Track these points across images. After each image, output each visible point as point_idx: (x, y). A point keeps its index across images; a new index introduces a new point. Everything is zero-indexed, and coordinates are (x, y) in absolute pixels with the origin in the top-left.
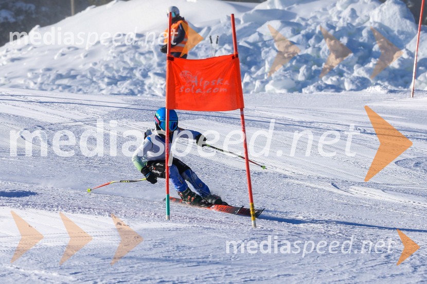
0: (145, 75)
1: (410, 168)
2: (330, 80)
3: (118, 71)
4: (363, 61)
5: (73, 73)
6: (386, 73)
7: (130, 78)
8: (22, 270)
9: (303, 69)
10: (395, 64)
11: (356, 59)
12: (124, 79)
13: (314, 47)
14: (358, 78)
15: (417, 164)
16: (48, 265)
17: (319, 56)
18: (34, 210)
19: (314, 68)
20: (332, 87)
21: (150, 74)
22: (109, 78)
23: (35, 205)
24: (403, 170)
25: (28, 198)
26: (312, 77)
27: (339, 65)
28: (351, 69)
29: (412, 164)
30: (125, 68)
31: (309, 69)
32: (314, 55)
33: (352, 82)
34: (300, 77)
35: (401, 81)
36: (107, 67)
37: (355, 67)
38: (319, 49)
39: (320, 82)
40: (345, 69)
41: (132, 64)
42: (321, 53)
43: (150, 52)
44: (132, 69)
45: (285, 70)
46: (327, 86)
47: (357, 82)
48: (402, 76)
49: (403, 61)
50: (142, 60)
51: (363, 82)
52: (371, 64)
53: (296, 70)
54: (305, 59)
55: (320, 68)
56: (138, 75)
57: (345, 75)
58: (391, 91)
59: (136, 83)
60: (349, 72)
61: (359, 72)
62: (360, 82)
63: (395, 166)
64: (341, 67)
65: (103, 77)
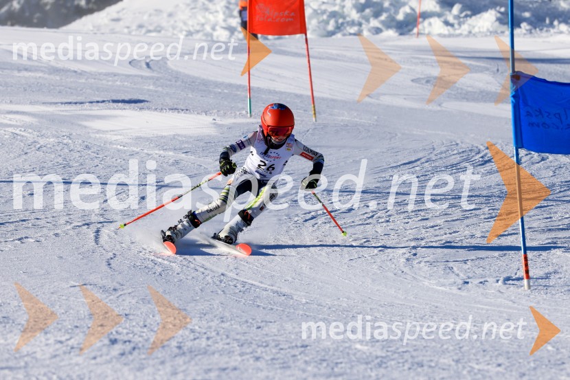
0: (214, 29)
1: (423, 84)
2: (353, 30)
3: (193, 26)
4: (376, 15)
5: (159, 29)
6: (394, 24)
7: (202, 31)
8: (146, 151)
9: (332, 22)
10: (400, 17)
11: (372, 14)
12: (198, 32)
13: (340, 5)
14: (373, 28)
15: (428, 82)
16: (165, 148)
17: (343, 12)
18: (149, 112)
19: (340, 21)
20: (355, 34)
21: (218, 28)
22: (186, 31)
23: (149, 109)
24: (418, 85)
25: (142, 104)
26: (339, 28)
27: (359, 18)
28: (368, 21)
29: (424, 82)
30: (198, 24)
31: (337, 22)
32: (340, 11)
33: (369, 30)
34: (331, 27)
35: (406, 29)
36: (185, 23)
37: (371, 19)
38: (344, 7)
39: (345, 32)
40: (363, 21)
41: (203, 21)
42: (345, 10)
43: (217, 12)
44: (203, 25)
45: (319, 23)
46: (351, 34)
47: (373, 31)
48: (407, 26)
49: (407, 15)
50: (211, 17)
51: (378, 31)
52: (383, 17)
53: (327, 23)
54: (334, 15)
55: (345, 21)
56: (208, 28)
57: (364, 26)
58: (401, 34)
59: (207, 35)
60: (366, 23)
61: (374, 23)
62: (376, 31)
63: (411, 83)
64: (361, 20)
65: (181, 31)
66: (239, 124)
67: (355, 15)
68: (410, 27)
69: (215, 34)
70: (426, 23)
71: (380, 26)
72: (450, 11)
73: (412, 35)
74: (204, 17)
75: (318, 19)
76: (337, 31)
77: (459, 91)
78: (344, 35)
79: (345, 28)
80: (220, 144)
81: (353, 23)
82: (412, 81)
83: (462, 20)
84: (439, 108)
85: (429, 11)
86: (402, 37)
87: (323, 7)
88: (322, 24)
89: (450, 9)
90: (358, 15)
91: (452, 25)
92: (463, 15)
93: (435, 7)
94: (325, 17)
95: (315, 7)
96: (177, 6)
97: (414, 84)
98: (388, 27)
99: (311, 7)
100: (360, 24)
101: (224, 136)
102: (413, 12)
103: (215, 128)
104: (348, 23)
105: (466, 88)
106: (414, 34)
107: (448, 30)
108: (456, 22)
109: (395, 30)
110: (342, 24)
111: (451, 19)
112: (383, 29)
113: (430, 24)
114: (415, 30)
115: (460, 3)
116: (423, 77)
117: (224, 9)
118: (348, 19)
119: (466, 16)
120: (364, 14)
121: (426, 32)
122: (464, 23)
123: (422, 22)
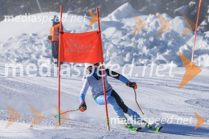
0: (38, 57)
1: (193, 104)
2: (144, 61)
3: (22, 55)
4: (162, 51)
6: (175, 58)
7: (30, 58)
9: (128, 55)
11: (158, 50)
13: (134, 43)
15: (197, 103)
17: (137, 48)
19: (134, 54)
21: (41, 56)
22: (17, 58)
24: (190, 105)
27: (149, 53)
28: (155, 55)
29: (194, 103)
30: (26, 53)
31: (131, 55)
32: (134, 47)
33: (156, 62)
34: (126, 59)
36: (16, 52)
37: (158, 54)
38: (137, 44)
39: (138, 62)
40: (152, 55)
41: (30, 51)
42: (138, 46)
43: (41, 44)
44: (30, 54)
45: (118, 55)
46: (142, 65)
47: (158, 62)
49: (185, 51)
50: (36, 48)
52: (167, 53)
53: (124, 56)
54: (129, 49)
55: (138, 55)
56: (34, 57)
57: (152, 59)
58: (179, 66)
59: (33, 61)
60: (154, 57)
61: (160, 57)
62: (161, 63)
63: (185, 103)
65: (14, 58)
66: (50, 130)
67: (145, 50)
69: (39, 61)
70: (199, 58)
71: (164, 59)
74: (31, 48)
75: (117, 53)
78: (137, 65)
79: (138, 60)
81: (144, 56)
82: (185, 101)
85: (202, 49)
86: (180, 68)
87: (122, 44)
90: (148, 50)
95: (116, 43)
96: (11, 38)
97: (187, 104)
98: (171, 60)
99: (112, 43)
100: (149, 58)
102: (189, 49)
103: (32, 132)
104: (140, 55)
112: (166, 61)
113: (202, 59)
116: (194, 99)
117: (47, 42)
118: (140, 53)
120: (152, 50)
121: (199, 65)
123: (196, 57)
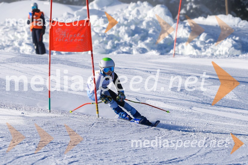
0: (20, 44)
1: (178, 92)
3: (5, 42)
4: (143, 39)
6: (156, 46)
7: (12, 46)
9: (110, 43)
10: (161, 41)
11: (139, 38)
12: (8, 46)
13: (116, 30)
14: (140, 48)
15: (181, 90)
17: (118, 36)
19: (116, 42)
20: (126, 53)
21: (23, 44)
24: (174, 93)
27: (130, 40)
28: (136, 43)
30: (9, 40)
31: (113, 43)
32: (116, 35)
33: (137, 50)
34: (108, 47)
35: (164, 51)
37: (139, 42)
38: (119, 32)
39: (119, 50)
40: (133, 43)
41: (13, 38)
42: (120, 34)
43: (23, 32)
44: (13, 41)
45: (100, 43)
46: (123, 52)
47: (140, 50)
48: (165, 48)
50: (19, 36)
51: (144, 51)
52: (148, 41)
53: (106, 43)
54: (111, 37)
55: (119, 42)
56: (16, 44)
57: (133, 46)
58: (161, 54)
59: (15, 49)
60: (136, 45)
61: (141, 45)
62: (142, 51)
64: (131, 42)
66: (41, 117)
67: (127, 38)
68: (168, 49)
69: (21, 48)
70: (180, 46)
71: (145, 47)
72: (198, 38)
73: (170, 55)
74: (13, 35)
75: (99, 41)
76: (113, 49)
77: (205, 98)
78: (118, 53)
79: (119, 48)
80: (27, 132)
81: (125, 44)
83: (207, 45)
84: (190, 111)
85: (182, 37)
86: (162, 56)
87: (103, 32)
88: (103, 44)
89: (198, 36)
90: (130, 38)
91: (200, 49)
92: (207, 41)
93: (187, 35)
94: (105, 39)
95: (97, 31)
97: (172, 92)
98: (152, 48)
99: (94, 31)
100: (131, 46)
101: (30, 126)
102: (170, 38)
103: (23, 119)
104: (121, 44)
105: (210, 96)
106: (171, 54)
107: (197, 53)
108: (202, 46)
109: (157, 51)
110: (118, 44)
111: (198, 44)
112: (148, 49)
113: (183, 47)
114: (172, 52)
115: (205, 32)
118: (122, 41)
119: (210, 42)
120: (133, 37)
121: (180, 53)
122: (208, 48)
123: (177, 45)
